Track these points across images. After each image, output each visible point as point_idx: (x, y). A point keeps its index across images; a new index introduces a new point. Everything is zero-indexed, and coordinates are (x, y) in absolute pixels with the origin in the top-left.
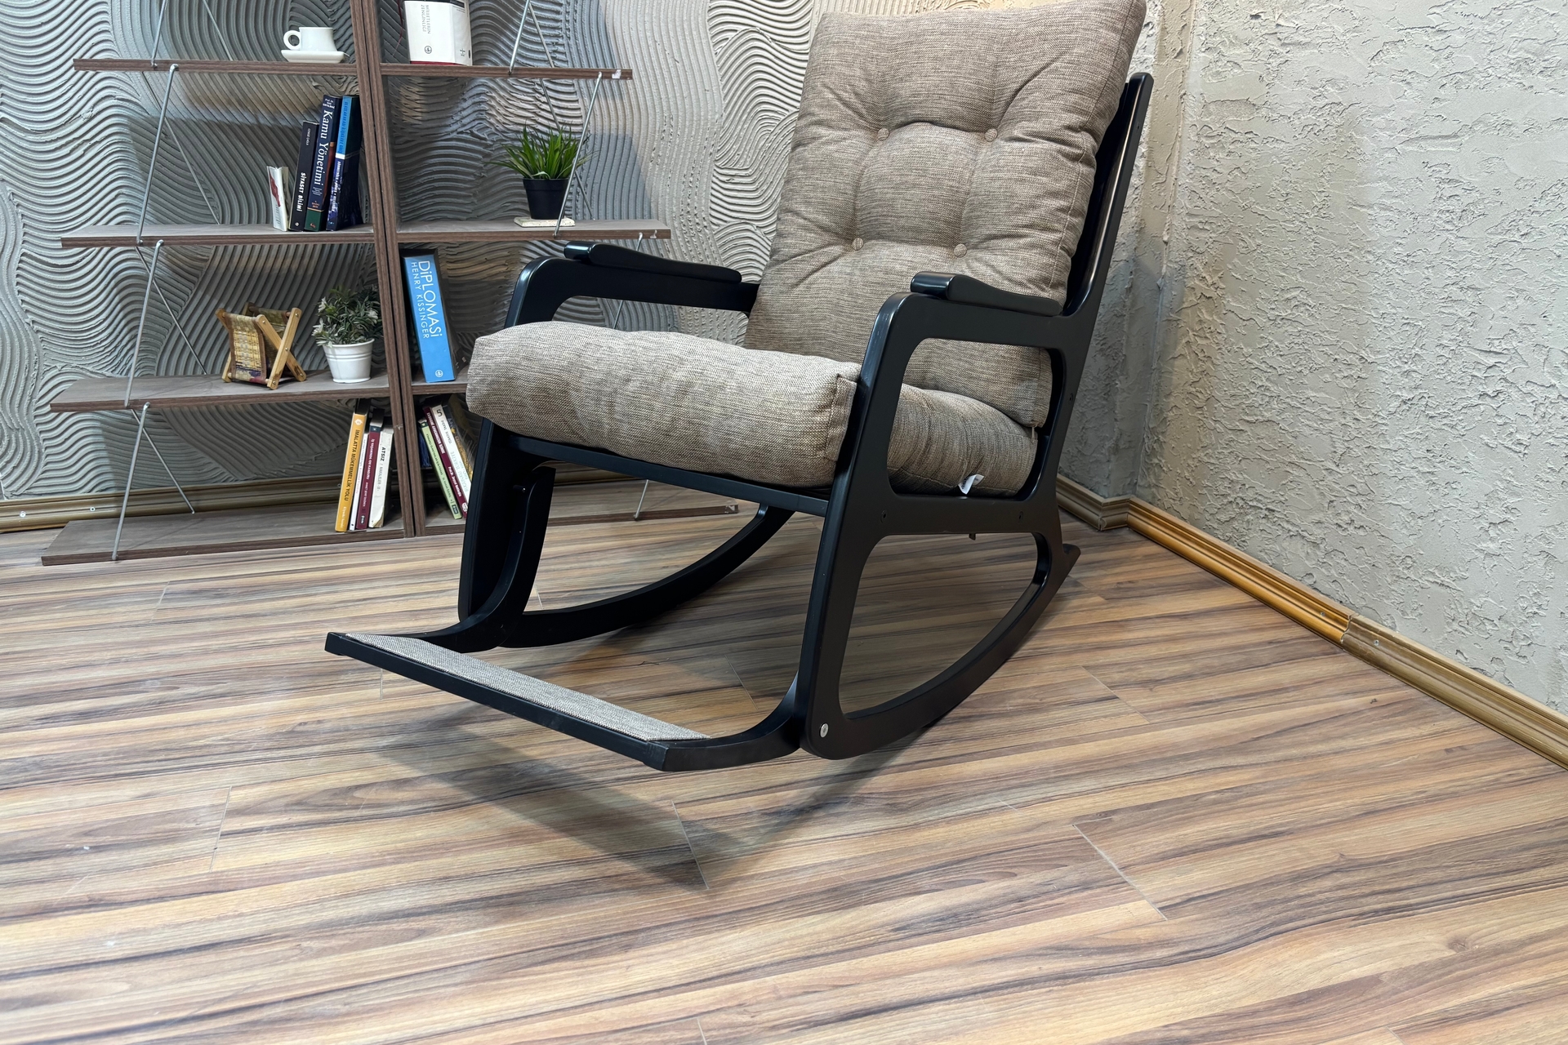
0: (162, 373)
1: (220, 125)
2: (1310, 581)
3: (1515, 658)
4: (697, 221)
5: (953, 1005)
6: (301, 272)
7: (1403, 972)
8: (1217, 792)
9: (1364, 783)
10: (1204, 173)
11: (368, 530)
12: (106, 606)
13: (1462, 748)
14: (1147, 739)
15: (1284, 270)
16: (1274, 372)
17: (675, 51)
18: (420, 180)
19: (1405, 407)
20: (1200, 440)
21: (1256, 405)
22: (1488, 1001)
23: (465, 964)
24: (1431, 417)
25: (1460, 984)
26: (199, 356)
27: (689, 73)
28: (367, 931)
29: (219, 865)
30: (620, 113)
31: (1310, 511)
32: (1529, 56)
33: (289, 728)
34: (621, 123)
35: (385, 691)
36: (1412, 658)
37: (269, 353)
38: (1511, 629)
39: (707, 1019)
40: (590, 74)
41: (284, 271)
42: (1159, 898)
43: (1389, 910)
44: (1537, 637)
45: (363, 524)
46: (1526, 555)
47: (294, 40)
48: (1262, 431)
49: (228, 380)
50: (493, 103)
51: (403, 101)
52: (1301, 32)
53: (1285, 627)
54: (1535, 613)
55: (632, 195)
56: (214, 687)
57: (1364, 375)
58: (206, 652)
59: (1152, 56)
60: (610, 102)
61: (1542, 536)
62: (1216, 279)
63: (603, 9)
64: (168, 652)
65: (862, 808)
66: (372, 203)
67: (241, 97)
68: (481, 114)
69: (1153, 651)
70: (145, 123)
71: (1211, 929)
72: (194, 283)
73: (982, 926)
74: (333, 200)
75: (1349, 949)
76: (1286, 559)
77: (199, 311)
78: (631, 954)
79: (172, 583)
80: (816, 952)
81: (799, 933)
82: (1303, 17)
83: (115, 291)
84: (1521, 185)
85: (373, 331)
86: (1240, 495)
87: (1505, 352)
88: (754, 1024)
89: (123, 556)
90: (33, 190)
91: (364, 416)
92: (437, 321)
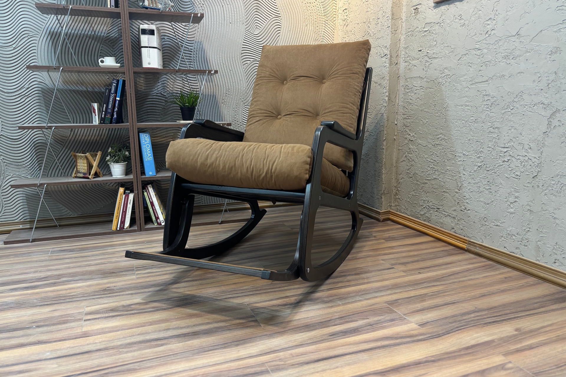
0: (49, 176)
1: (74, 91)
2: (454, 231)
3: (524, 247)
4: (238, 123)
5: (353, 355)
6: (100, 141)
7: (501, 339)
8: (432, 292)
9: (480, 288)
10: (407, 100)
11: (124, 230)
12: (30, 256)
13: (510, 277)
14: (407, 279)
15: (436, 129)
16: (436, 162)
17: (230, 67)
18: (143, 109)
19: (479, 168)
20: (412, 188)
21: (431, 174)
22: (531, 344)
23: (180, 353)
24: (488, 171)
25: (520, 341)
26: (63, 170)
27: (235, 75)
28: (143, 345)
29: (85, 329)
30: (212, 87)
31: (451, 207)
32: (508, 54)
33: (104, 289)
34: (212, 91)
35: (137, 276)
36: (490, 251)
37: (90, 167)
38: (521, 237)
39: (269, 364)
40: (203, 72)
41: (94, 141)
42: (417, 322)
43: (494, 322)
44: (530, 238)
45: (122, 227)
46: (523, 212)
47: (102, 62)
48: (433, 182)
49: (74, 177)
50: (169, 84)
51: (138, 83)
52: (435, 54)
53: (447, 246)
54: (529, 231)
55: (216, 115)
56: (74, 278)
57: (465, 160)
58: (69, 268)
59: (388, 65)
60: (208, 83)
61: (528, 205)
62: (414, 134)
63: (206, 53)
64: (55, 269)
65: (313, 302)
66: (129, 114)
67: (82, 81)
68: (164, 87)
69: (404, 254)
70: (47, 90)
71: (437, 330)
72: (62, 145)
73: (359, 333)
74: (115, 113)
75: (482, 333)
76: (445, 224)
77: (64, 155)
78: (238, 347)
79: (53, 248)
80: (304, 343)
81: (297, 338)
82: (435, 49)
83: (33, 148)
84: (509, 94)
85: (127, 159)
86: (427, 205)
87: (510, 147)
88: (286, 364)
89: (34, 240)
90: (6, 113)
91: (123, 188)
92: (150, 155)
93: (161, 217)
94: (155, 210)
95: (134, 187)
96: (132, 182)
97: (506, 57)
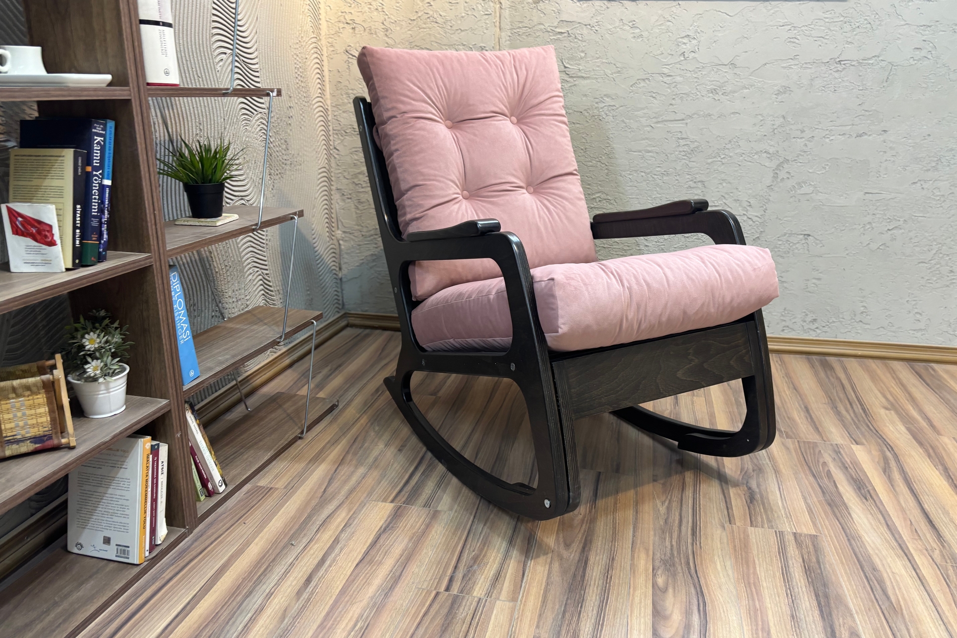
11: (160, 548)
17: (197, 68)
30: (173, 121)
42: (848, 441)
45: (154, 546)
47: (2, 60)
52: (583, 71)
66: (149, 225)
74: (104, 227)
91: (149, 438)
92: (186, 325)
93: (216, 474)
94: (200, 462)
95: (172, 424)
96: (170, 411)
97: (713, 91)
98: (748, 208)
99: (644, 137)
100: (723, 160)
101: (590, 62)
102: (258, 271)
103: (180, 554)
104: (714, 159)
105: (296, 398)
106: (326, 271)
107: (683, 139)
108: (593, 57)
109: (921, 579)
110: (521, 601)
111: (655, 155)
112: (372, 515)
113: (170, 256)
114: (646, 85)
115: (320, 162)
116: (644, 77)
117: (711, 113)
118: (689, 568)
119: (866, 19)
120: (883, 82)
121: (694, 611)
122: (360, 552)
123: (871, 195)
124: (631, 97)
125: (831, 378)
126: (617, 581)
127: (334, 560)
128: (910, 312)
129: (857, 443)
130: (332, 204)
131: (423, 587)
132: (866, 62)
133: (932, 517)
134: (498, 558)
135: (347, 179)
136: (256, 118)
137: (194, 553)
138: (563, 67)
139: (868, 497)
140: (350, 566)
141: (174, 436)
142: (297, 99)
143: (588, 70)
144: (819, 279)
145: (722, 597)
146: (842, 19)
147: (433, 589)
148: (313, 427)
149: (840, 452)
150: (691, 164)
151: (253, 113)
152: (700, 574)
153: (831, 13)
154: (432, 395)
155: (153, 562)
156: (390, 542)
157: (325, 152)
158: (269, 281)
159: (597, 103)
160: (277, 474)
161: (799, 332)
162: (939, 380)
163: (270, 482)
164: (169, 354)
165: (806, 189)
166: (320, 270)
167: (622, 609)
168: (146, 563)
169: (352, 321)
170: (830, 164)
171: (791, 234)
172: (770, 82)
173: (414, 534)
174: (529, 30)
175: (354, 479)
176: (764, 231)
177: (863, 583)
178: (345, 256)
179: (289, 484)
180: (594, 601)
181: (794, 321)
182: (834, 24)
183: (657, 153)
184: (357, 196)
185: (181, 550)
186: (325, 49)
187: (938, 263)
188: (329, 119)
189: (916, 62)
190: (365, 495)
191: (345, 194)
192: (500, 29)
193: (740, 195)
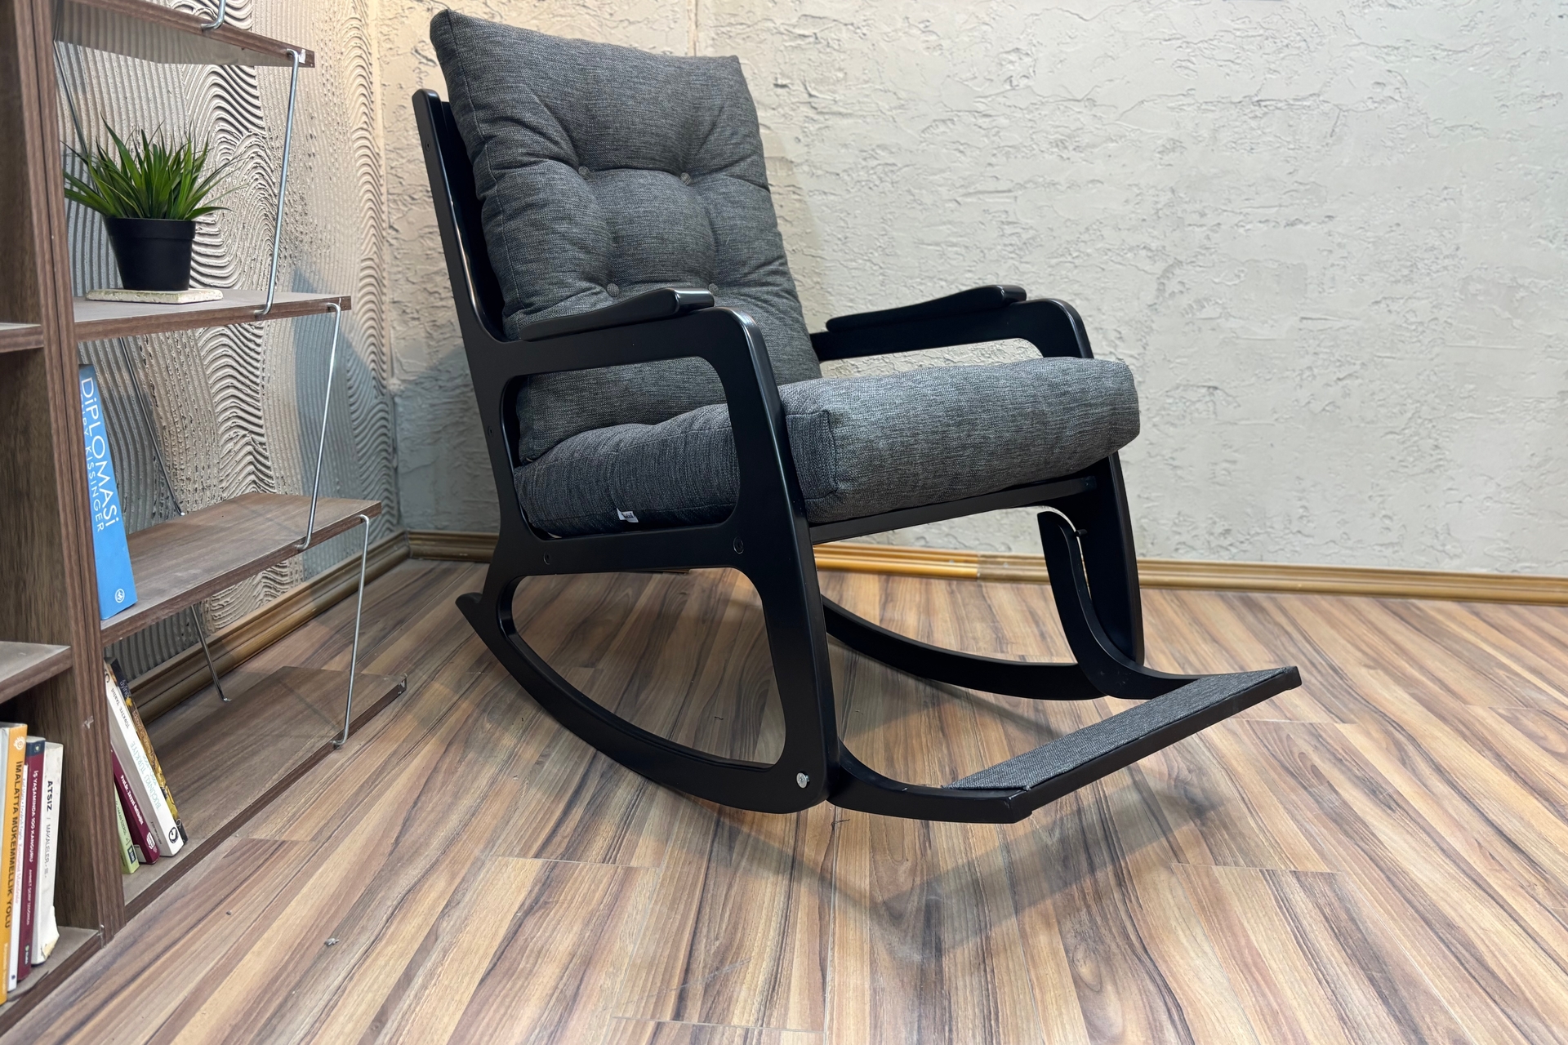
11: (44, 970)
32: (1064, 138)
45: (27, 967)
52: (841, 104)
66: (39, 262)
82: (841, 91)
84: (1069, 224)
91: (23, 727)
92: (111, 493)
93: (164, 815)
94: (130, 789)
95: (75, 701)
96: (70, 670)
97: (1060, 143)
98: (1117, 342)
99: (945, 220)
100: (1077, 262)
101: (853, 88)
102: (244, 436)
103: (86, 983)
104: (1062, 259)
105: (322, 675)
106: (371, 451)
107: (1009, 223)
108: (858, 79)
109: (1532, 936)
110: (831, 1028)
111: (963, 251)
112: (500, 883)
113: (82, 337)
114: (948, 130)
115: (363, 248)
116: (945, 116)
117: (1056, 180)
118: (1131, 945)
119: (1299, 34)
120: (1325, 137)
121: (1164, 1023)
122: (486, 954)
123: (1310, 321)
124: (923, 151)
125: (1266, 623)
126: (1005, 978)
127: (431, 974)
128: (1374, 515)
129: (1344, 722)
130: (383, 328)
131: (627, 1015)
132: (1300, 103)
133: (1506, 830)
134: (768, 949)
135: (413, 283)
136: (247, 143)
137: (118, 980)
138: (806, 96)
139: (1393, 805)
140: (469, 984)
141: (78, 726)
142: (325, 125)
143: (849, 102)
144: (1234, 462)
145: (1207, 993)
146: (1261, 32)
147: (649, 1017)
148: (359, 728)
149: (1321, 736)
150: (1023, 267)
151: (240, 132)
152: (1155, 955)
153: (1244, 22)
154: (586, 666)
155: (25, 1001)
156: (544, 932)
157: (372, 231)
158: (266, 458)
159: (865, 159)
160: (294, 815)
161: (1202, 551)
162: (1433, 623)
163: (279, 831)
164: (73, 547)
165: (1209, 311)
166: (359, 447)
167: (1029, 1029)
168: (10, 1005)
169: (415, 546)
170: (1246, 270)
171: (1187, 387)
172: (1150, 131)
173: (592, 914)
174: (748, 30)
175: (454, 820)
176: (1144, 382)
177: (1440, 949)
178: (406, 425)
179: (320, 831)
180: (971, 1017)
181: (1194, 533)
182: (1250, 39)
183: (967, 247)
184: (430, 314)
185: (89, 975)
186: (374, 43)
187: (1417, 434)
188: (381, 173)
189: (1376, 105)
190: (481, 846)
191: (408, 311)
192: (697, 26)
193: (1103, 320)
